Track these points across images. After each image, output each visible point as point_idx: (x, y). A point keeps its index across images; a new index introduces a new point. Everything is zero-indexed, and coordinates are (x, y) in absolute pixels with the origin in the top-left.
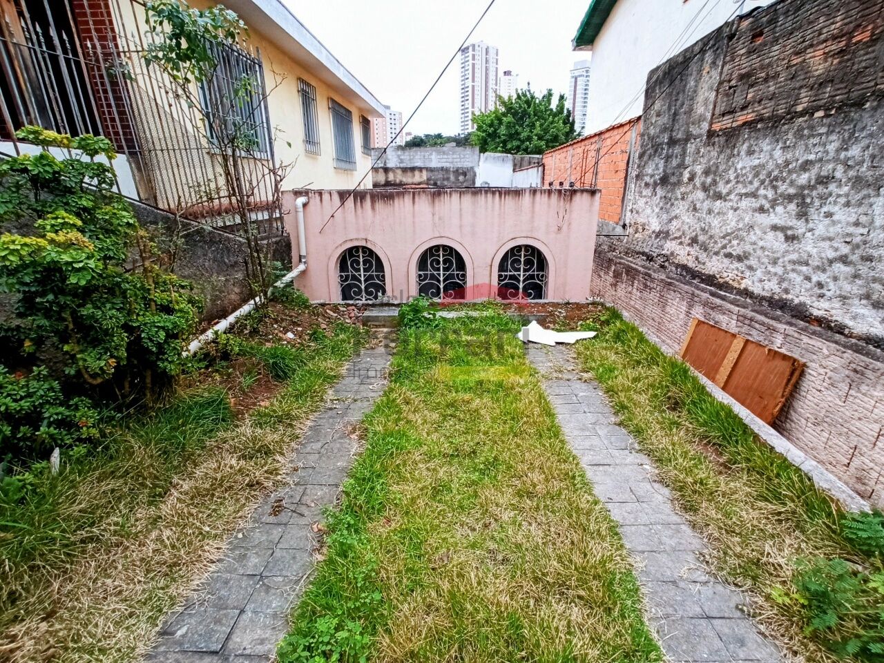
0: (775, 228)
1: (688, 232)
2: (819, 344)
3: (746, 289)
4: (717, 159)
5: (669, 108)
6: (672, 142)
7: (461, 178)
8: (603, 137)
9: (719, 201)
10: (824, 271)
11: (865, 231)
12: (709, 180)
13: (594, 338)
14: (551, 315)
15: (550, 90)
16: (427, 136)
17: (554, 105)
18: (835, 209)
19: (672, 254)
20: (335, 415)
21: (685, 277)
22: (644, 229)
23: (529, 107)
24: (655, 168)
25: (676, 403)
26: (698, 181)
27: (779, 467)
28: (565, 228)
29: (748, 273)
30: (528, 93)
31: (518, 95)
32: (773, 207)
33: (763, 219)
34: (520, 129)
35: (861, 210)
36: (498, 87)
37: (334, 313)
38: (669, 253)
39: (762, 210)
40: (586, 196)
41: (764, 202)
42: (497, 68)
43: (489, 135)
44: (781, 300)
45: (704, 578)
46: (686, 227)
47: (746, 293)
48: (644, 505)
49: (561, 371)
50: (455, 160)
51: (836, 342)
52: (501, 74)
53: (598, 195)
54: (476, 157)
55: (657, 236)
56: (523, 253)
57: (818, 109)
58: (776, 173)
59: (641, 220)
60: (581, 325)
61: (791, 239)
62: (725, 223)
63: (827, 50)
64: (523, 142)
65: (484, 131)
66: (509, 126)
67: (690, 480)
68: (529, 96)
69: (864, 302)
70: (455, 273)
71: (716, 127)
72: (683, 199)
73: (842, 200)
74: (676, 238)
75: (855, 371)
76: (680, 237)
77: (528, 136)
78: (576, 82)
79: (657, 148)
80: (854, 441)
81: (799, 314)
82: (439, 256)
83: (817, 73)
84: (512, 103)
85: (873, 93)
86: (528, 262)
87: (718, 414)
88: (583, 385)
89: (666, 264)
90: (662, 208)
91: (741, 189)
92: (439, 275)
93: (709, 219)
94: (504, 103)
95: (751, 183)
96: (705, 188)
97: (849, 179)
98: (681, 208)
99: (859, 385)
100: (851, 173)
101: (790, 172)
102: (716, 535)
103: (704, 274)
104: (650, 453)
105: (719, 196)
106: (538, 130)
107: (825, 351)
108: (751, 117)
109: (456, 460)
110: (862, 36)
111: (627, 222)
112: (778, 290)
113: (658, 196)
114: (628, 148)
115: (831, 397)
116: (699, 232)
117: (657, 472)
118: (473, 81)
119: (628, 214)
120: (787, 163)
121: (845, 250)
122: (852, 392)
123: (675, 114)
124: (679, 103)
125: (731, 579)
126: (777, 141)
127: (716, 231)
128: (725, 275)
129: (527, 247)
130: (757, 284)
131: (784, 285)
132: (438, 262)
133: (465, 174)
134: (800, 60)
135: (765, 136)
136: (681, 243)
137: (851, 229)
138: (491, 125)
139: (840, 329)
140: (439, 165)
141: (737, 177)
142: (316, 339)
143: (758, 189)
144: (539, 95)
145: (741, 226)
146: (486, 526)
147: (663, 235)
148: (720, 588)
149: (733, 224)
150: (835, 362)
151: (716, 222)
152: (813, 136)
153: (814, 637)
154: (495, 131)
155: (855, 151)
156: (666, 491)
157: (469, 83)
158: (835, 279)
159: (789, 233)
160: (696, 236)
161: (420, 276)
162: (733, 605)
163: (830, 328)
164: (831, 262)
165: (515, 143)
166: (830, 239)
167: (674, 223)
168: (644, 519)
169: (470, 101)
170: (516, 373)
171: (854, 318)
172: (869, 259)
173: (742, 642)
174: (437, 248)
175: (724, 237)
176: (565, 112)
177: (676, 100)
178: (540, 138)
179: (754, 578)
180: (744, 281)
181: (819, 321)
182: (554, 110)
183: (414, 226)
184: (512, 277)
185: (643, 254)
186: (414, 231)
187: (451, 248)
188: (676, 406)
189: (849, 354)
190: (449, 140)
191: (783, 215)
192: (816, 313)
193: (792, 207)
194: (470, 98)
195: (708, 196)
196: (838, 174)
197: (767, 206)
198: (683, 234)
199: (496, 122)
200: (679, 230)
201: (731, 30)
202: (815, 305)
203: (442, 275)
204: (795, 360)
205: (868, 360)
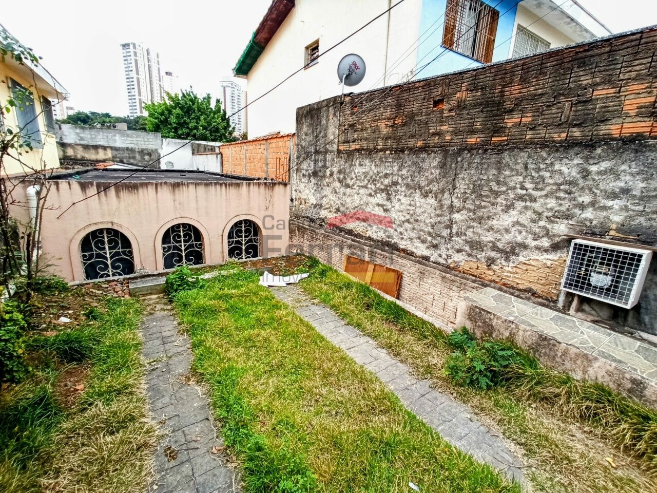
0: (378, 205)
1: (333, 205)
2: (406, 262)
3: (369, 237)
4: (345, 165)
5: (313, 132)
6: (317, 152)
7: (147, 157)
8: (269, 141)
9: (349, 189)
10: (402, 226)
11: (414, 208)
12: (342, 176)
13: (309, 277)
14: (276, 266)
15: (209, 95)
16: (93, 113)
17: (213, 105)
18: (401, 197)
19: (326, 217)
20: (161, 374)
21: (336, 231)
22: (305, 203)
23: (194, 104)
24: (308, 166)
25: (368, 306)
26: (335, 176)
27: (421, 323)
28: (270, 207)
29: (369, 228)
30: (191, 94)
31: (183, 94)
32: (375, 194)
33: (371, 200)
34: (188, 120)
35: (411, 199)
36: (161, 83)
37: (99, 290)
38: (324, 217)
39: (370, 195)
40: (281, 187)
41: (371, 191)
42: (159, 68)
43: (161, 121)
44: (386, 241)
45: (415, 382)
46: (332, 202)
47: (369, 238)
48: (379, 360)
49: (300, 302)
50: (140, 143)
51: (412, 260)
52: (163, 74)
53: (288, 186)
54: (159, 142)
55: (315, 207)
56: (243, 225)
57: (387, 149)
58: (374, 177)
59: (303, 196)
60: (297, 270)
61: (386, 210)
62: (353, 201)
63: (386, 123)
64: (191, 130)
65: (156, 118)
66: (178, 117)
67: (392, 341)
68: (192, 96)
69: (418, 240)
70: (194, 243)
71: (341, 148)
72: (328, 186)
73: (403, 194)
74: (327, 208)
75: (421, 273)
76: (329, 208)
77: (195, 126)
78: (225, 90)
79: (308, 155)
80: (425, 304)
81: (394, 248)
82: (180, 231)
83: (384, 133)
84: (178, 100)
85: (407, 148)
86: (247, 231)
87: (390, 306)
88: (317, 307)
89: (323, 223)
90: (316, 190)
91: (358, 183)
92: (181, 246)
93: (345, 198)
94: (171, 98)
95: (363, 180)
96: (340, 181)
97: (404, 184)
98: (327, 191)
99: (423, 278)
100: (405, 182)
101: (380, 177)
102: (412, 362)
103: (346, 229)
104: (369, 335)
105: (348, 186)
106: (202, 122)
107: (408, 265)
108: (358, 147)
109: (274, 372)
110: (398, 121)
111: (294, 197)
112: (384, 237)
113: (312, 183)
114: (289, 151)
115: (414, 287)
116: (340, 205)
117: (376, 343)
118: (138, 73)
119: (294, 192)
120: (378, 173)
121: (408, 217)
122: (421, 283)
123: (317, 137)
124: (318, 130)
125: (423, 377)
126: (372, 161)
127: (349, 205)
128: (358, 229)
129: (246, 221)
130: (374, 234)
131: (387, 234)
132: (179, 236)
133: (150, 154)
134: (375, 124)
135: (366, 158)
136: (330, 211)
137: (409, 207)
138: (162, 114)
139: (412, 254)
140: (124, 146)
141: (356, 176)
142: (94, 318)
143: (367, 184)
144: (201, 96)
145: (362, 203)
146: (317, 401)
147: (319, 206)
148: (421, 383)
149: (358, 202)
150: (413, 270)
151: (348, 200)
152: (387, 162)
153: (457, 385)
154: (166, 119)
155: (404, 172)
156: (384, 351)
157: (133, 74)
158: (406, 230)
159: (385, 207)
160: (339, 207)
161: (164, 248)
162: (428, 387)
163: (408, 254)
164: (404, 222)
165: (185, 131)
166: (402, 212)
167: (325, 199)
168: (383, 367)
169: (136, 89)
170: (278, 309)
171: (416, 248)
172: (417, 221)
173: (436, 399)
174: (178, 226)
175: (354, 209)
176: (222, 112)
177: (317, 129)
178: (205, 128)
179: (430, 373)
180: (368, 233)
181: (404, 251)
182: (214, 109)
183: (158, 210)
184: (238, 242)
185: (307, 217)
186: (158, 214)
187: (189, 225)
188: (368, 307)
189: (418, 265)
190: (120, 120)
191: (380, 198)
192: (402, 247)
193: (384, 195)
194: (136, 87)
195: (342, 185)
196: (400, 181)
197: (373, 193)
198: (331, 206)
199: (166, 112)
200: (328, 203)
201: (341, 100)
202: (401, 243)
203: (183, 246)
204: (398, 271)
205: (425, 267)
